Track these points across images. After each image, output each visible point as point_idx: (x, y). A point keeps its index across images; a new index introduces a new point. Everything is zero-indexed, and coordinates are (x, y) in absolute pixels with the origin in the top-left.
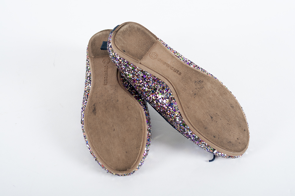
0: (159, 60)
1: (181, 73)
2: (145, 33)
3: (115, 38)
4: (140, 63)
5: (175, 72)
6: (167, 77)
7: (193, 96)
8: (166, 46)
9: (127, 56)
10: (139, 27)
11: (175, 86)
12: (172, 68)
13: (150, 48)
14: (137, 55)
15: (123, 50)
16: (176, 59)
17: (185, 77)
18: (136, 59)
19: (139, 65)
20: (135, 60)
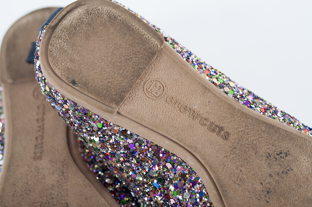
0: (169, 99)
1: (228, 134)
2: (130, 29)
3: (50, 47)
4: (118, 113)
5: (213, 131)
6: (191, 147)
7: (263, 196)
8: (188, 58)
9: (82, 95)
10: (114, 11)
11: (214, 172)
12: (204, 121)
13: (144, 68)
14: (108, 91)
15: (71, 79)
16: (215, 95)
17: (241, 145)
18: (107, 104)
19: (116, 117)
20: (104, 106)
